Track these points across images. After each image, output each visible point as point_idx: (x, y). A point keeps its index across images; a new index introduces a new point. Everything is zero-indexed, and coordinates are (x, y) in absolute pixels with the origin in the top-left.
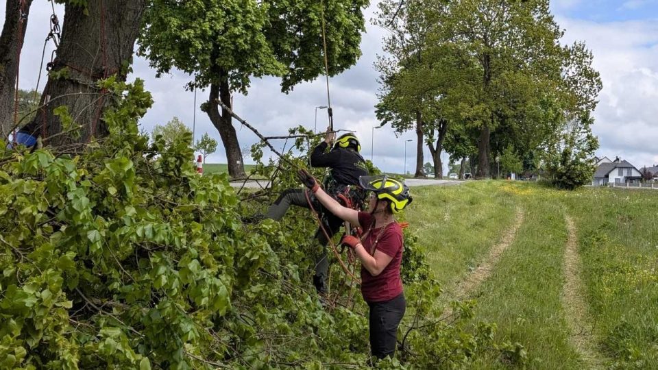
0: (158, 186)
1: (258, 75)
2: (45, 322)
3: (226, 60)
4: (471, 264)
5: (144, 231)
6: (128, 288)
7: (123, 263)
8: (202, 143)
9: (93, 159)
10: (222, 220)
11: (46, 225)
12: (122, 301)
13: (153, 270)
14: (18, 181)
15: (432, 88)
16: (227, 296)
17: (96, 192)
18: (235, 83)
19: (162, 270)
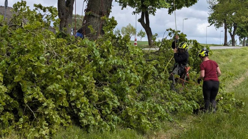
0: (120, 49)
1: (159, 8)
2: (89, 86)
3: (147, 3)
4: (237, 77)
5: (114, 61)
6: (111, 78)
7: (110, 72)
8: (140, 33)
9: (100, 41)
10: (139, 60)
11: (87, 60)
12: (110, 82)
13: (117, 73)
14: (79, 48)
15: (231, 10)
16: (139, 81)
17: (101, 51)
18: (150, 11)
19: (120, 72)
